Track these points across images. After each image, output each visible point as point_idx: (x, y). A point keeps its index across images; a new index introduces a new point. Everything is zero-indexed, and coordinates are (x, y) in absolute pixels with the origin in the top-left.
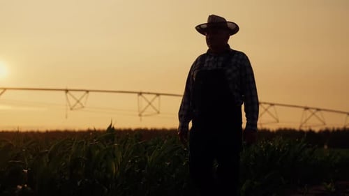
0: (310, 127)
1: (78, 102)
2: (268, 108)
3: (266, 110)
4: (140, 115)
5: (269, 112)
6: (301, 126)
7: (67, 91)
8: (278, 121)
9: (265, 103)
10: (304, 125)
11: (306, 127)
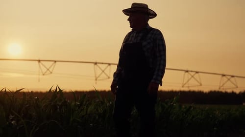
0: (226, 89)
1: (48, 70)
2: (194, 75)
3: (192, 76)
4: (96, 80)
5: (194, 78)
6: (220, 88)
7: (39, 61)
8: (201, 85)
9: (192, 71)
10: (222, 88)
11: (223, 89)
